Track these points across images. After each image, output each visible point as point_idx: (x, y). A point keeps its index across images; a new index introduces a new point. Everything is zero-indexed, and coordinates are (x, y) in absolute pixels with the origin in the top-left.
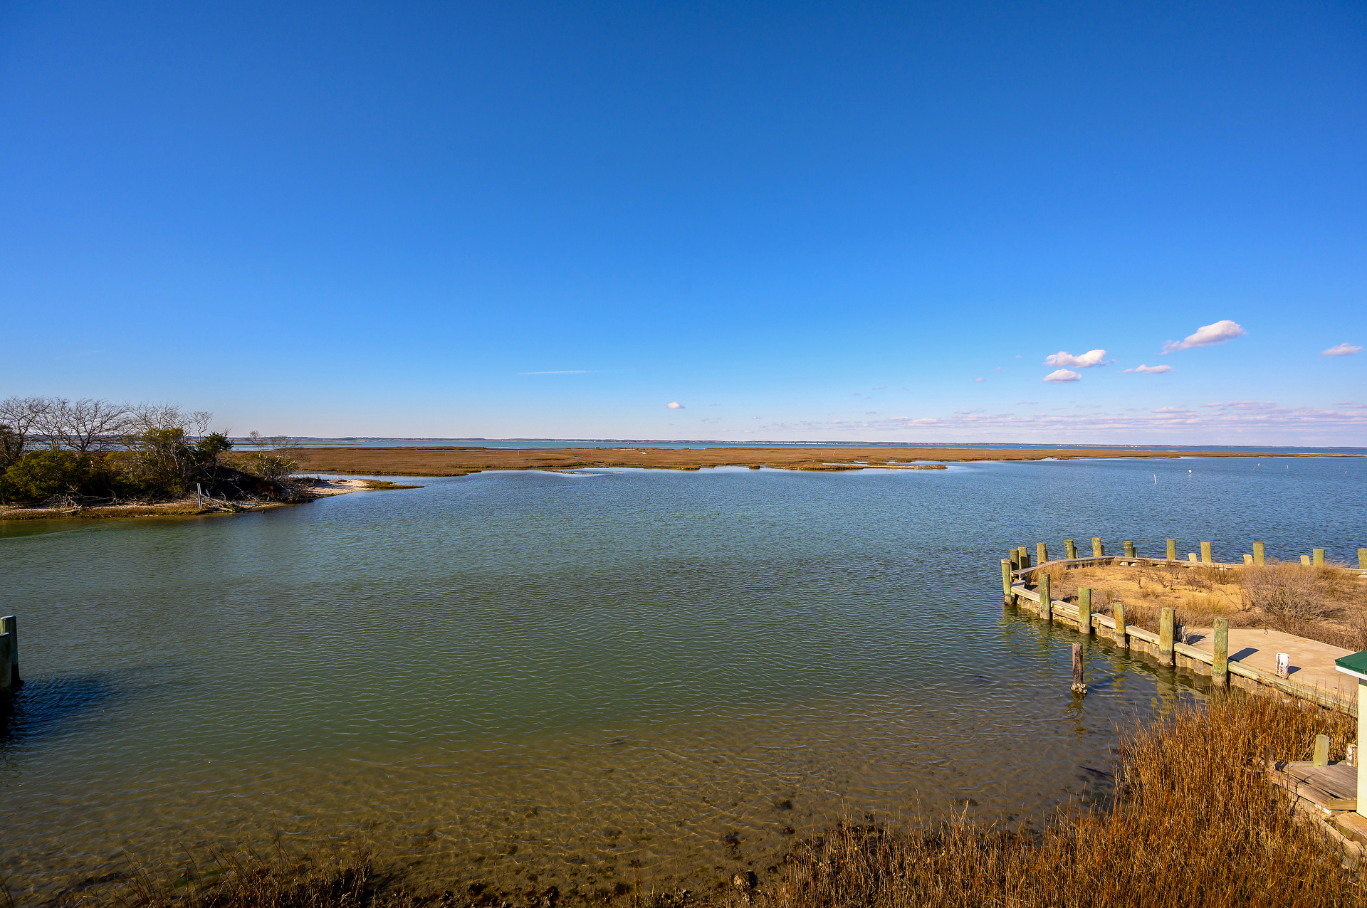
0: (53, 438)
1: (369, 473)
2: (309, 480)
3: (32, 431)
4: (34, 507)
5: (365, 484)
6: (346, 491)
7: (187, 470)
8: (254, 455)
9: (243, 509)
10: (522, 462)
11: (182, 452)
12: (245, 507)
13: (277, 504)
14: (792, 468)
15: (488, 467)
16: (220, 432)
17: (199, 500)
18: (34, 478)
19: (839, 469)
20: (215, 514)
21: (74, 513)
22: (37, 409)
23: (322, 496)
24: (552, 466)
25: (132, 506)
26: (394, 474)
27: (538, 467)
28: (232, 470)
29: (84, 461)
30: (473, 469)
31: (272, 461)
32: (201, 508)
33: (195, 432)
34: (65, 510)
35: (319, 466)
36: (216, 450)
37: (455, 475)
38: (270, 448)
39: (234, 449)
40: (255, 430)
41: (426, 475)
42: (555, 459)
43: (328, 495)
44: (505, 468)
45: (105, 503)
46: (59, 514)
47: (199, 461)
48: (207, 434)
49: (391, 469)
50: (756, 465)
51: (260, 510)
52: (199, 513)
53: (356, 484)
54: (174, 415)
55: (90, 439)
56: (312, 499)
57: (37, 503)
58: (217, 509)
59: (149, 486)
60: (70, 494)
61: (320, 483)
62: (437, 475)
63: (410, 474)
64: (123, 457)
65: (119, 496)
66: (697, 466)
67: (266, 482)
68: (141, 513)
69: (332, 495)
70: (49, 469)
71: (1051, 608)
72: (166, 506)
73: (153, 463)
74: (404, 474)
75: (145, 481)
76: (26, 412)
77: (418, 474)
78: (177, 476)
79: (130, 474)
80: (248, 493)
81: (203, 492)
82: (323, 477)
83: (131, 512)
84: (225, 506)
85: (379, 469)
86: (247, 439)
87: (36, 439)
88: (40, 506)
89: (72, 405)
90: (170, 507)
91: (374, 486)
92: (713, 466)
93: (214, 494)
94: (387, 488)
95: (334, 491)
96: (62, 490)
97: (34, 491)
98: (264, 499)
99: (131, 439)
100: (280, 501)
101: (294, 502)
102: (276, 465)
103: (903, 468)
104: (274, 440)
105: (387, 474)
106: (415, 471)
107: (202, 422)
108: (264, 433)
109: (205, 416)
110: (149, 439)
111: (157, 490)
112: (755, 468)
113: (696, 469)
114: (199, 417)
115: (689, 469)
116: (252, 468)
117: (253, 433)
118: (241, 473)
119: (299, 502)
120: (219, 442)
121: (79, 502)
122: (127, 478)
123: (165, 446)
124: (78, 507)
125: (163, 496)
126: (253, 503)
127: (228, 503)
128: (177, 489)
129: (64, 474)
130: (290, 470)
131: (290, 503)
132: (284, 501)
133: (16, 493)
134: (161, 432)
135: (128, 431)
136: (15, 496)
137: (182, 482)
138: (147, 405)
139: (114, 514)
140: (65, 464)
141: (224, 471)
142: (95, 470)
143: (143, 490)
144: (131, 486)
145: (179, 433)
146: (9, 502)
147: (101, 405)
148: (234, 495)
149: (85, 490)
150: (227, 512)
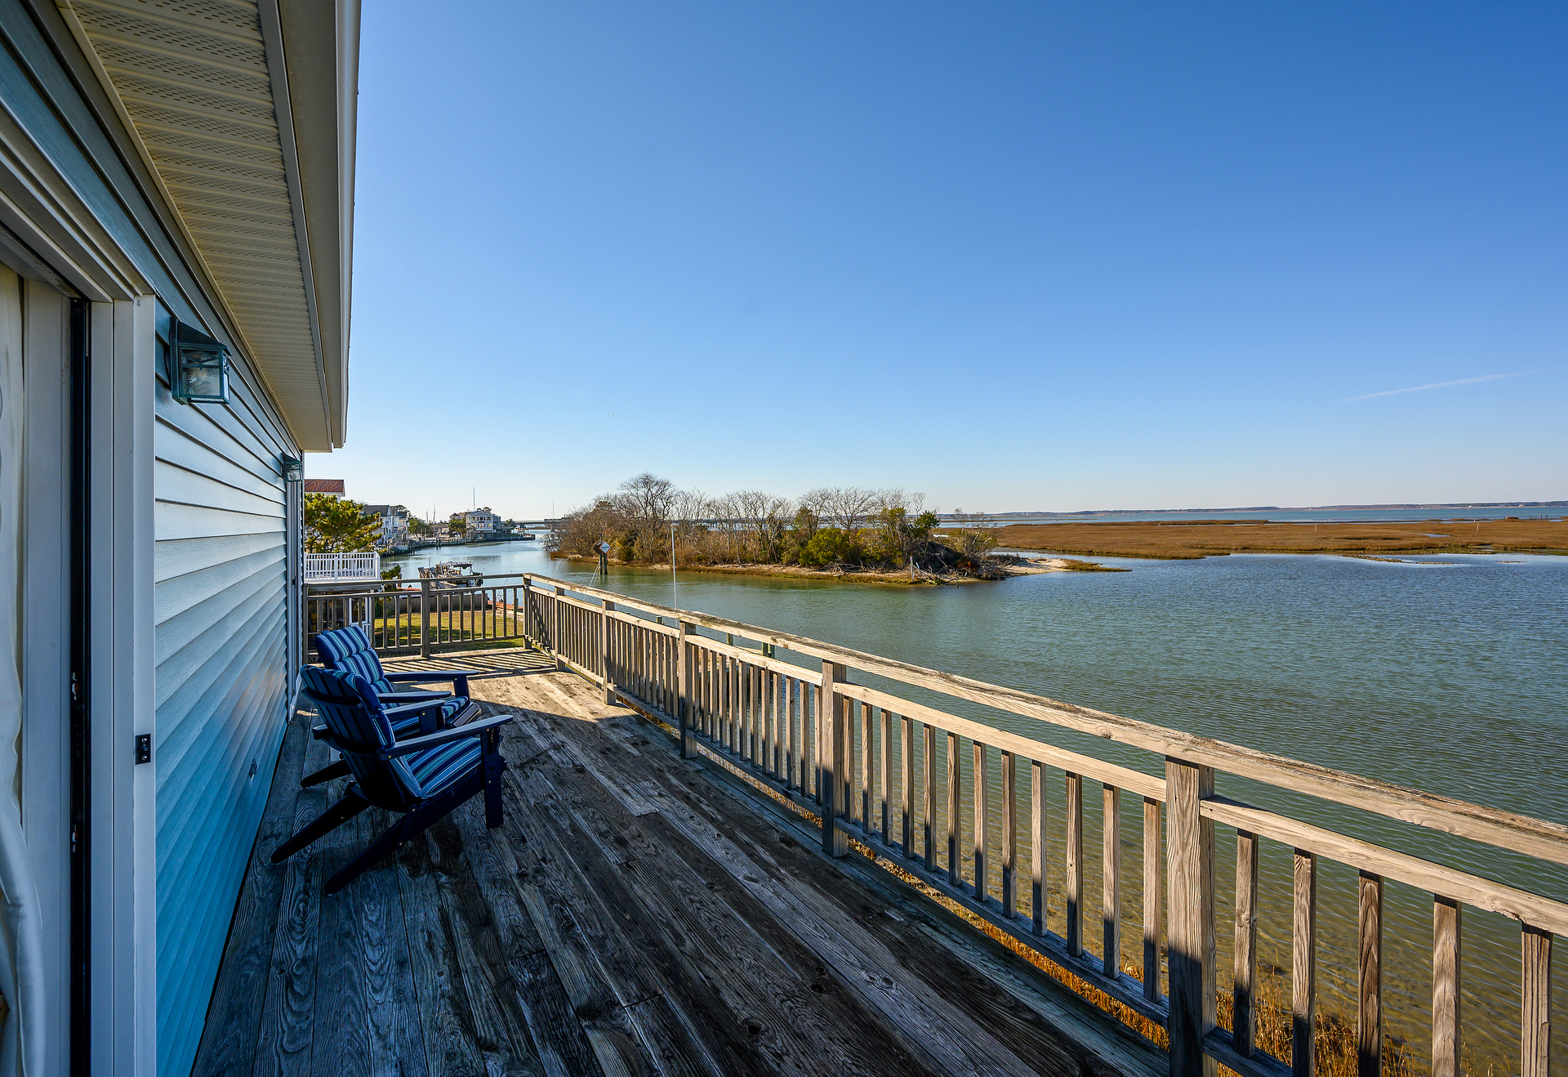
0: (831, 518)
1: (1070, 552)
2: (1007, 558)
3: (822, 514)
4: (820, 570)
5: (1065, 565)
6: (1041, 571)
7: (907, 544)
8: (959, 532)
9: (944, 582)
10: (1308, 543)
11: (904, 529)
12: (947, 580)
13: (972, 580)
15: (1245, 549)
16: (931, 510)
17: (912, 572)
18: (821, 549)
20: (923, 585)
21: (839, 577)
22: (825, 497)
23: (1008, 575)
25: (872, 574)
26: (1108, 554)
27: (1336, 551)
28: (940, 545)
29: (845, 538)
30: (1216, 551)
31: (972, 538)
32: (913, 578)
33: (913, 511)
34: (835, 574)
35: (1032, 543)
36: (928, 526)
37: (1186, 558)
38: (970, 525)
39: (942, 526)
41: (1147, 557)
43: (1022, 574)
44: (1272, 550)
45: (856, 570)
46: (831, 577)
47: (916, 536)
48: (921, 513)
49: (1105, 549)
51: (959, 585)
52: (911, 583)
53: (1056, 563)
54: (899, 497)
55: (851, 520)
56: (1005, 576)
57: (822, 567)
58: (925, 581)
59: (883, 558)
60: (838, 562)
61: (1018, 561)
62: (1160, 558)
63: (1127, 555)
64: (867, 533)
65: (865, 565)
67: (966, 558)
68: (876, 580)
69: (1026, 574)
70: (829, 542)
72: (891, 575)
73: (885, 537)
74: (1119, 555)
75: (880, 553)
76: (820, 499)
77: (1137, 556)
78: (901, 550)
79: (871, 546)
80: (950, 568)
81: (914, 564)
82: (1022, 555)
83: (870, 579)
84: (931, 579)
85: (1091, 548)
86: (952, 516)
87: (825, 520)
88: (823, 570)
89: (842, 492)
90: (894, 577)
91: (1074, 567)
93: (924, 567)
94: (1087, 570)
95: (1029, 570)
96: (833, 558)
97: (821, 560)
98: (962, 573)
99: (871, 518)
100: (976, 577)
101: (988, 578)
102: (973, 541)
104: (974, 517)
105: (1096, 553)
106: (1134, 551)
107: (919, 502)
108: (968, 510)
109: (921, 496)
110: (883, 518)
111: (887, 562)
114: (917, 497)
116: (959, 545)
117: (957, 510)
118: (947, 549)
119: (992, 579)
120: (930, 520)
121: (843, 568)
122: (869, 551)
123: (893, 524)
124: (842, 573)
125: (891, 566)
126: (952, 577)
127: (933, 576)
128: (899, 561)
129: (836, 546)
130: (989, 547)
131: (984, 579)
132: (979, 577)
133: (813, 560)
134: (892, 512)
135: (872, 511)
136: (812, 562)
137: (903, 555)
138: (885, 489)
139: (861, 579)
140: (837, 539)
141: (934, 546)
142: (851, 544)
143: (878, 561)
144: (872, 558)
145: (902, 512)
146: (809, 566)
147: (859, 492)
148: (938, 569)
149: (846, 559)
150: (932, 583)
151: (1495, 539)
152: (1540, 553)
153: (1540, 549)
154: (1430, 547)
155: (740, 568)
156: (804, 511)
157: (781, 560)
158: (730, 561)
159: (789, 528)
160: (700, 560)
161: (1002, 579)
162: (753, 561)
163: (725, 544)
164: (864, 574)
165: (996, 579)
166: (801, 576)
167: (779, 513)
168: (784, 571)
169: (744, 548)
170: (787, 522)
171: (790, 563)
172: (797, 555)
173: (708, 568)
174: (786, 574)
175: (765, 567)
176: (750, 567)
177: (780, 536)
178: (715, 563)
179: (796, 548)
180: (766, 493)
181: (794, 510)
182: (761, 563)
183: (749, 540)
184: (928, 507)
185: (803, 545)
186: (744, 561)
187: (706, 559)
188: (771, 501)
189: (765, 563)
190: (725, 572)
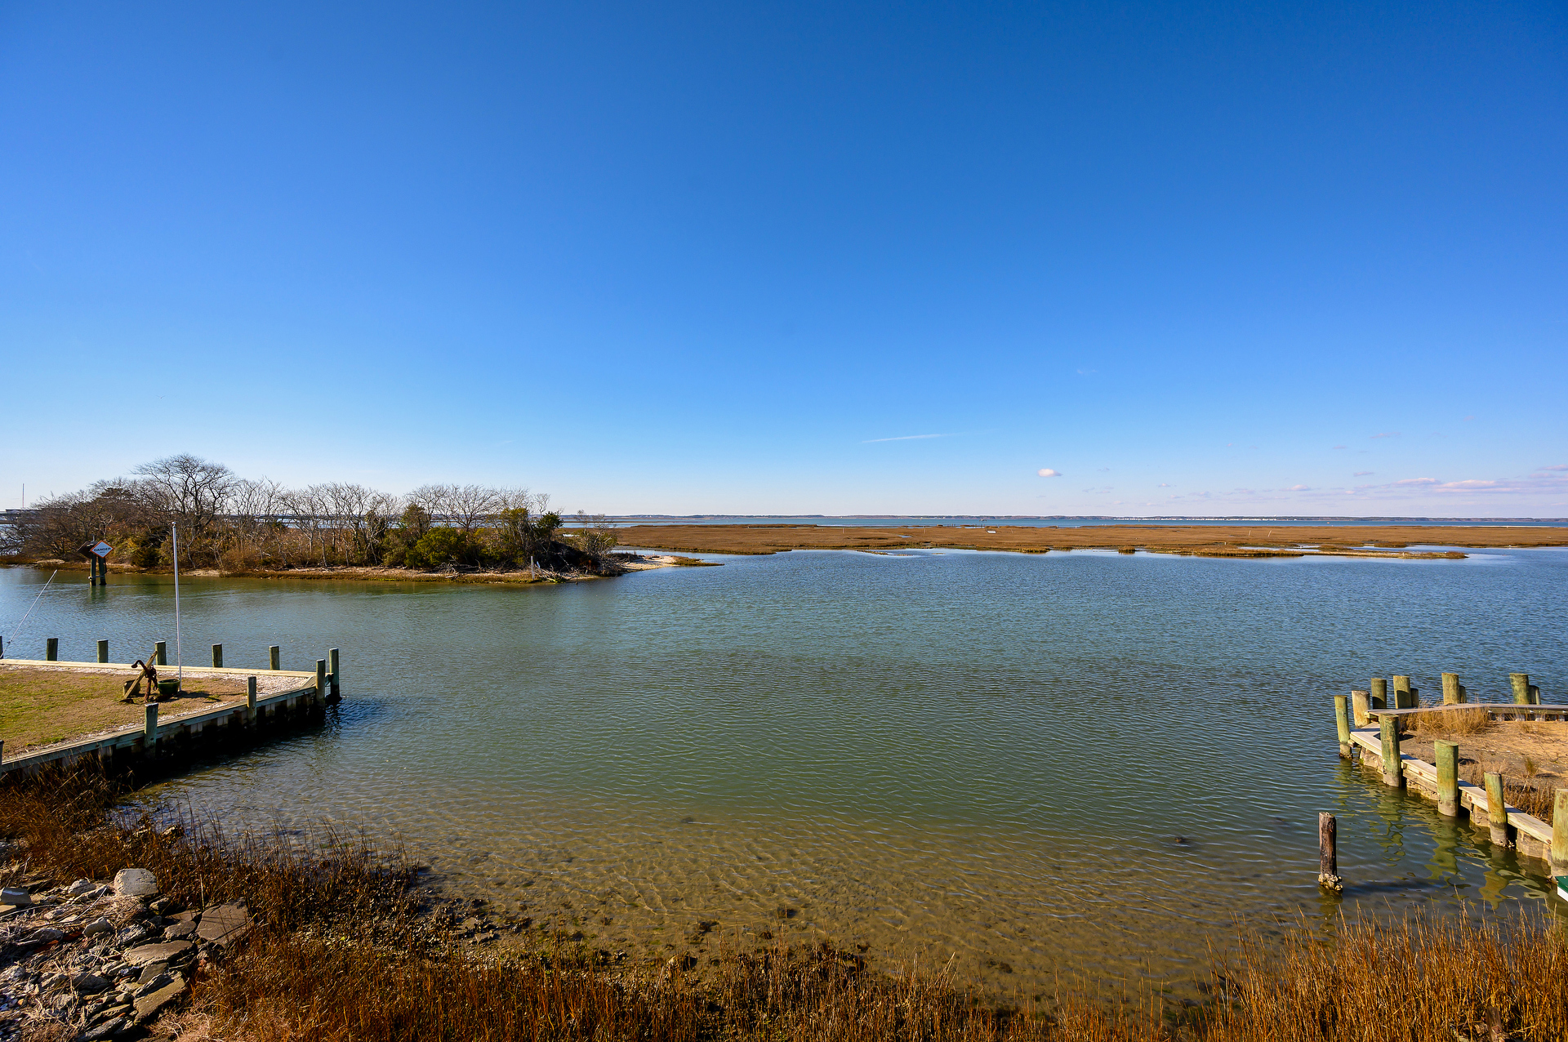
0: (447, 517)
1: (680, 550)
3: (435, 512)
4: (430, 572)
5: (674, 561)
6: (654, 566)
7: (529, 544)
8: (582, 532)
9: (564, 580)
10: (838, 542)
11: (527, 529)
12: (568, 578)
13: (592, 577)
14: (1183, 553)
15: (801, 546)
16: (554, 511)
17: (533, 571)
18: (432, 549)
19: (1259, 555)
20: (544, 583)
21: (453, 579)
22: (440, 493)
23: (625, 571)
24: (868, 546)
25: (490, 574)
26: (709, 551)
27: (853, 547)
28: (563, 545)
29: (460, 538)
30: (783, 548)
31: (593, 538)
32: (534, 578)
33: (536, 511)
34: (448, 575)
35: (650, 542)
36: (551, 527)
37: (764, 554)
38: (591, 526)
39: (565, 525)
40: (581, 509)
41: (736, 553)
42: (875, 538)
43: (637, 570)
44: (818, 547)
45: (474, 570)
46: (444, 578)
47: (539, 536)
48: (545, 513)
49: (707, 547)
50: (1129, 548)
51: (578, 582)
52: (532, 582)
53: (667, 559)
54: (523, 497)
55: (470, 519)
56: (623, 572)
57: (432, 568)
58: (545, 580)
59: (503, 558)
60: (452, 563)
62: (746, 554)
63: (722, 552)
64: (487, 533)
65: (483, 566)
66: (1044, 548)
67: (587, 556)
68: (494, 580)
69: (641, 570)
70: (442, 542)
71: (1402, 770)
72: (511, 575)
73: (506, 537)
74: (717, 552)
75: (500, 553)
76: (433, 496)
77: (729, 552)
78: (522, 549)
79: (489, 546)
80: (571, 566)
81: (535, 563)
82: (639, 552)
83: (487, 579)
84: (551, 577)
85: (696, 546)
86: (575, 517)
87: (439, 518)
88: (434, 572)
89: (461, 490)
90: (514, 576)
91: (681, 563)
92: (1069, 548)
93: (545, 566)
94: (691, 565)
95: (644, 566)
96: (447, 559)
97: (431, 560)
98: (583, 571)
99: (492, 518)
100: (596, 574)
101: (606, 575)
102: (595, 541)
103: (1377, 556)
104: (596, 519)
105: (703, 551)
106: (726, 548)
107: (543, 503)
108: (589, 512)
109: (545, 497)
110: (505, 517)
111: (507, 562)
112: (1127, 552)
113: (1041, 552)
114: (541, 498)
115: (1032, 551)
116: (582, 545)
117: (580, 512)
118: (570, 548)
119: (610, 575)
120: (553, 520)
121: (458, 569)
122: (488, 551)
123: (515, 523)
124: (456, 574)
125: (511, 565)
126: (573, 575)
127: (554, 574)
128: (520, 561)
129: (450, 547)
130: (609, 546)
131: (603, 576)
132: (598, 574)
133: (422, 561)
134: (513, 512)
135: (493, 511)
136: (420, 563)
137: (525, 555)
138: (508, 489)
139: (477, 580)
140: (452, 538)
141: (557, 546)
142: (469, 544)
143: (498, 561)
144: (491, 557)
145: (525, 512)
146: (417, 567)
147: (480, 490)
148: (560, 567)
149: (462, 560)
150: (553, 582)
151: (933, 539)
152: (951, 548)
153: (951, 545)
154: (902, 545)
155: (326, 571)
156: (414, 512)
157: (382, 562)
158: (313, 563)
159: (395, 526)
160: (267, 564)
161: (620, 575)
162: (345, 563)
163: (304, 543)
164: (481, 574)
165: (613, 575)
166: (406, 579)
167: (381, 511)
168: (385, 573)
169: (333, 548)
170: (391, 519)
171: (393, 565)
172: (402, 556)
173: (279, 572)
174: (387, 577)
175: (360, 570)
176: (340, 570)
177: (381, 535)
178: (290, 566)
179: (402, 548)
180: (365, 486)
181: (400, 507)
182: (356, 565)
183: (340, 540)
184: (552, 508)
185: (411, 545)
186: (331, 564)
187: (277, 562)
188: (371, 497)
189: (360, 565)
190: (303, 577)
